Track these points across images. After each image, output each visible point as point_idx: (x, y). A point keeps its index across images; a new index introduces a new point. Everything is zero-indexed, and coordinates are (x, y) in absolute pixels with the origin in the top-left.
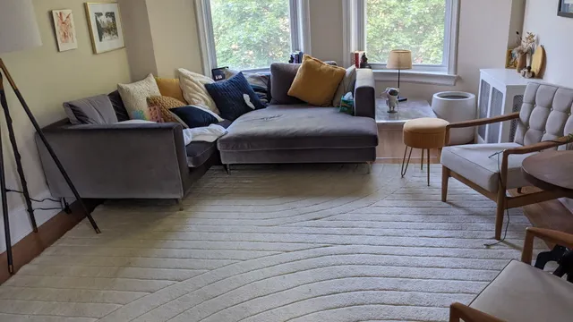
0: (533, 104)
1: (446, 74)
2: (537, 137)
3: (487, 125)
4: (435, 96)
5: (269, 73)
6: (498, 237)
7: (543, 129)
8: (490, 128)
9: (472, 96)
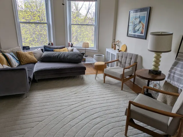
0: (122, 57)
1: (96, 49)
2: (124, 65)
3: (110, 63)
4: (94, 55)
5: (43, 48)
6: (122, 90)
7: (125, 63)
8: (111, 64)
9: (104, 56)
